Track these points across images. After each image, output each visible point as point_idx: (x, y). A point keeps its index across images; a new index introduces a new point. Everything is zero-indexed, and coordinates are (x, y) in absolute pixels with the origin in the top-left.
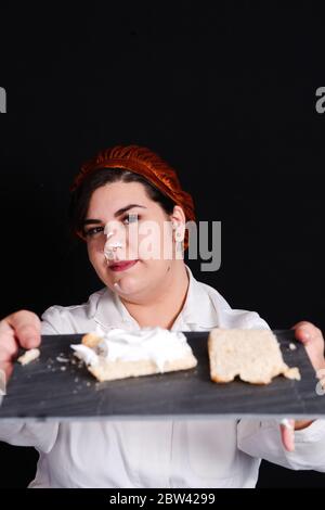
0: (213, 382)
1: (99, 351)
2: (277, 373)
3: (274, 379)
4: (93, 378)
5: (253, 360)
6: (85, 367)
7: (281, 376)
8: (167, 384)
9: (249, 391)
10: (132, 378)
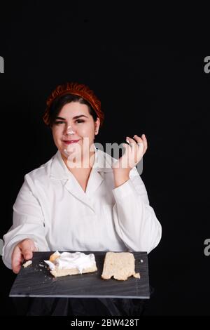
0: (103, 279)
1: (56, 264)
2: (130, 275)
3: (129, 278)
4: (53, 276)
5: (121, 269)
6: (50, 270)
7: (132, 276)
8: (83, 279)
9: (117, 284)
10: (69, 275)
